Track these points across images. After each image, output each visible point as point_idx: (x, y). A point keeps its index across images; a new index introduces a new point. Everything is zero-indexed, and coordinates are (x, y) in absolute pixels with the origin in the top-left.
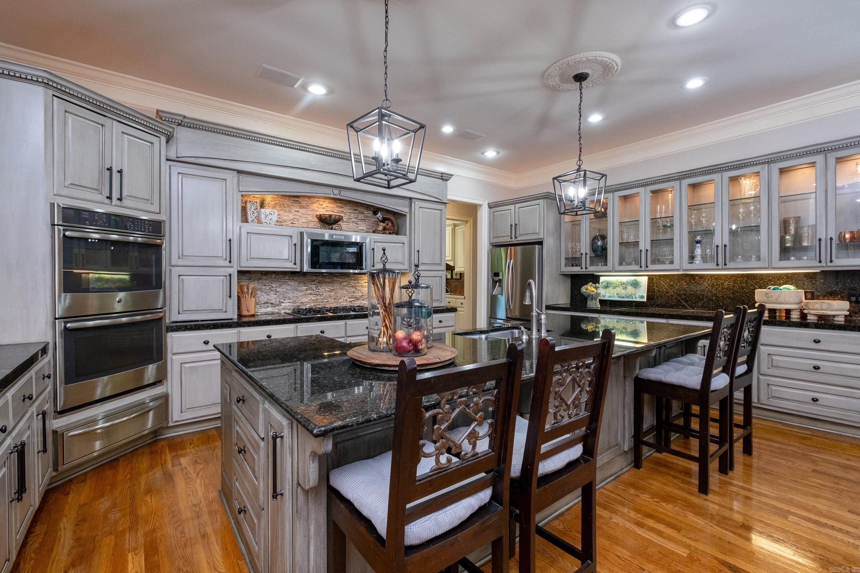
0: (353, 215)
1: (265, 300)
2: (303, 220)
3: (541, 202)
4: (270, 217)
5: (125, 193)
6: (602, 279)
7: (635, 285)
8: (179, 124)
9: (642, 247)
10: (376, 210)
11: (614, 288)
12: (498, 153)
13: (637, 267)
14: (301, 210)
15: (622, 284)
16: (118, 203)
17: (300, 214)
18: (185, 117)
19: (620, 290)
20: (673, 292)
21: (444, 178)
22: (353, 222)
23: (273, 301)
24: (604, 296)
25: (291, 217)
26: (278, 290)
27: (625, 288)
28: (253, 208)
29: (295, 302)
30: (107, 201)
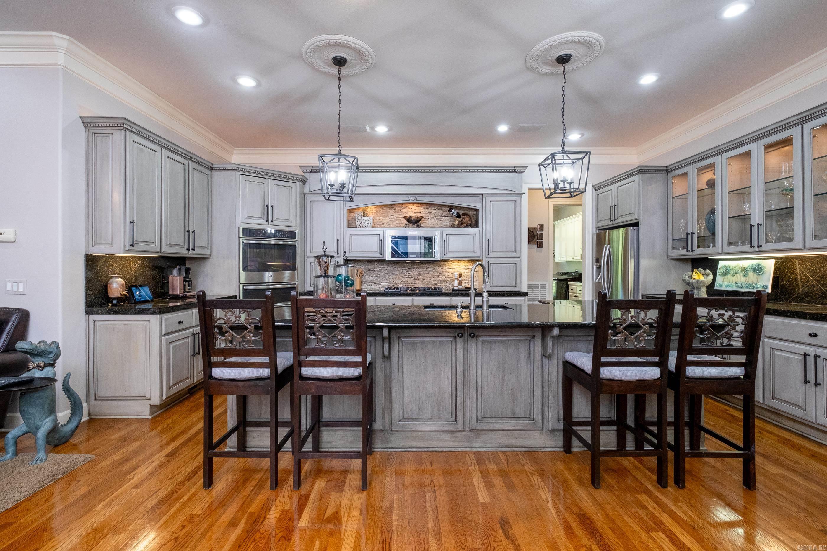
0: (437, 214)
1: (370, 280)
2: (397, 222)
3: (636, 178)
4: (367, 222)
5: (275, 218)
6: (721, 264)
7: (758, 270)
8: (311, 172)
9: (754, 221)
10: (451, 208)
11: (733, 275)
12: (583, 135)
13: (747, 248)
14: (395, 215)
15: (744, 269)
16: (272, 223)
17: (394, 217)
18: (313, 167)
19: (740, 279)
20: (816, 280)
21: (519, 170)
22: (437, 219)
23: (376, 281)
24: (721, 286)
25: (388, 220)
26: (379, 273)
27: (745, 276)
28: (359, 217)
29: (390, 282)
30: (266, 223)
